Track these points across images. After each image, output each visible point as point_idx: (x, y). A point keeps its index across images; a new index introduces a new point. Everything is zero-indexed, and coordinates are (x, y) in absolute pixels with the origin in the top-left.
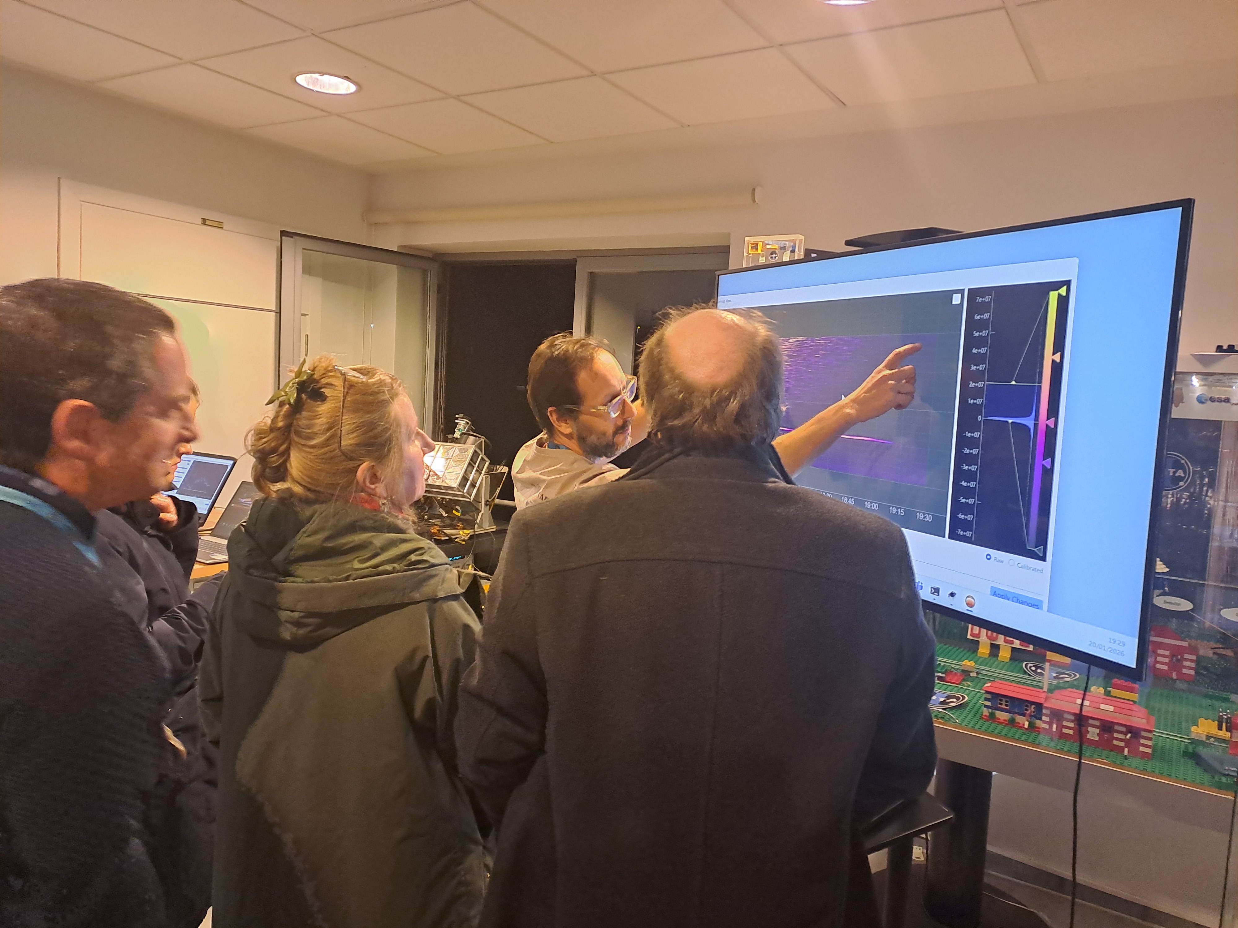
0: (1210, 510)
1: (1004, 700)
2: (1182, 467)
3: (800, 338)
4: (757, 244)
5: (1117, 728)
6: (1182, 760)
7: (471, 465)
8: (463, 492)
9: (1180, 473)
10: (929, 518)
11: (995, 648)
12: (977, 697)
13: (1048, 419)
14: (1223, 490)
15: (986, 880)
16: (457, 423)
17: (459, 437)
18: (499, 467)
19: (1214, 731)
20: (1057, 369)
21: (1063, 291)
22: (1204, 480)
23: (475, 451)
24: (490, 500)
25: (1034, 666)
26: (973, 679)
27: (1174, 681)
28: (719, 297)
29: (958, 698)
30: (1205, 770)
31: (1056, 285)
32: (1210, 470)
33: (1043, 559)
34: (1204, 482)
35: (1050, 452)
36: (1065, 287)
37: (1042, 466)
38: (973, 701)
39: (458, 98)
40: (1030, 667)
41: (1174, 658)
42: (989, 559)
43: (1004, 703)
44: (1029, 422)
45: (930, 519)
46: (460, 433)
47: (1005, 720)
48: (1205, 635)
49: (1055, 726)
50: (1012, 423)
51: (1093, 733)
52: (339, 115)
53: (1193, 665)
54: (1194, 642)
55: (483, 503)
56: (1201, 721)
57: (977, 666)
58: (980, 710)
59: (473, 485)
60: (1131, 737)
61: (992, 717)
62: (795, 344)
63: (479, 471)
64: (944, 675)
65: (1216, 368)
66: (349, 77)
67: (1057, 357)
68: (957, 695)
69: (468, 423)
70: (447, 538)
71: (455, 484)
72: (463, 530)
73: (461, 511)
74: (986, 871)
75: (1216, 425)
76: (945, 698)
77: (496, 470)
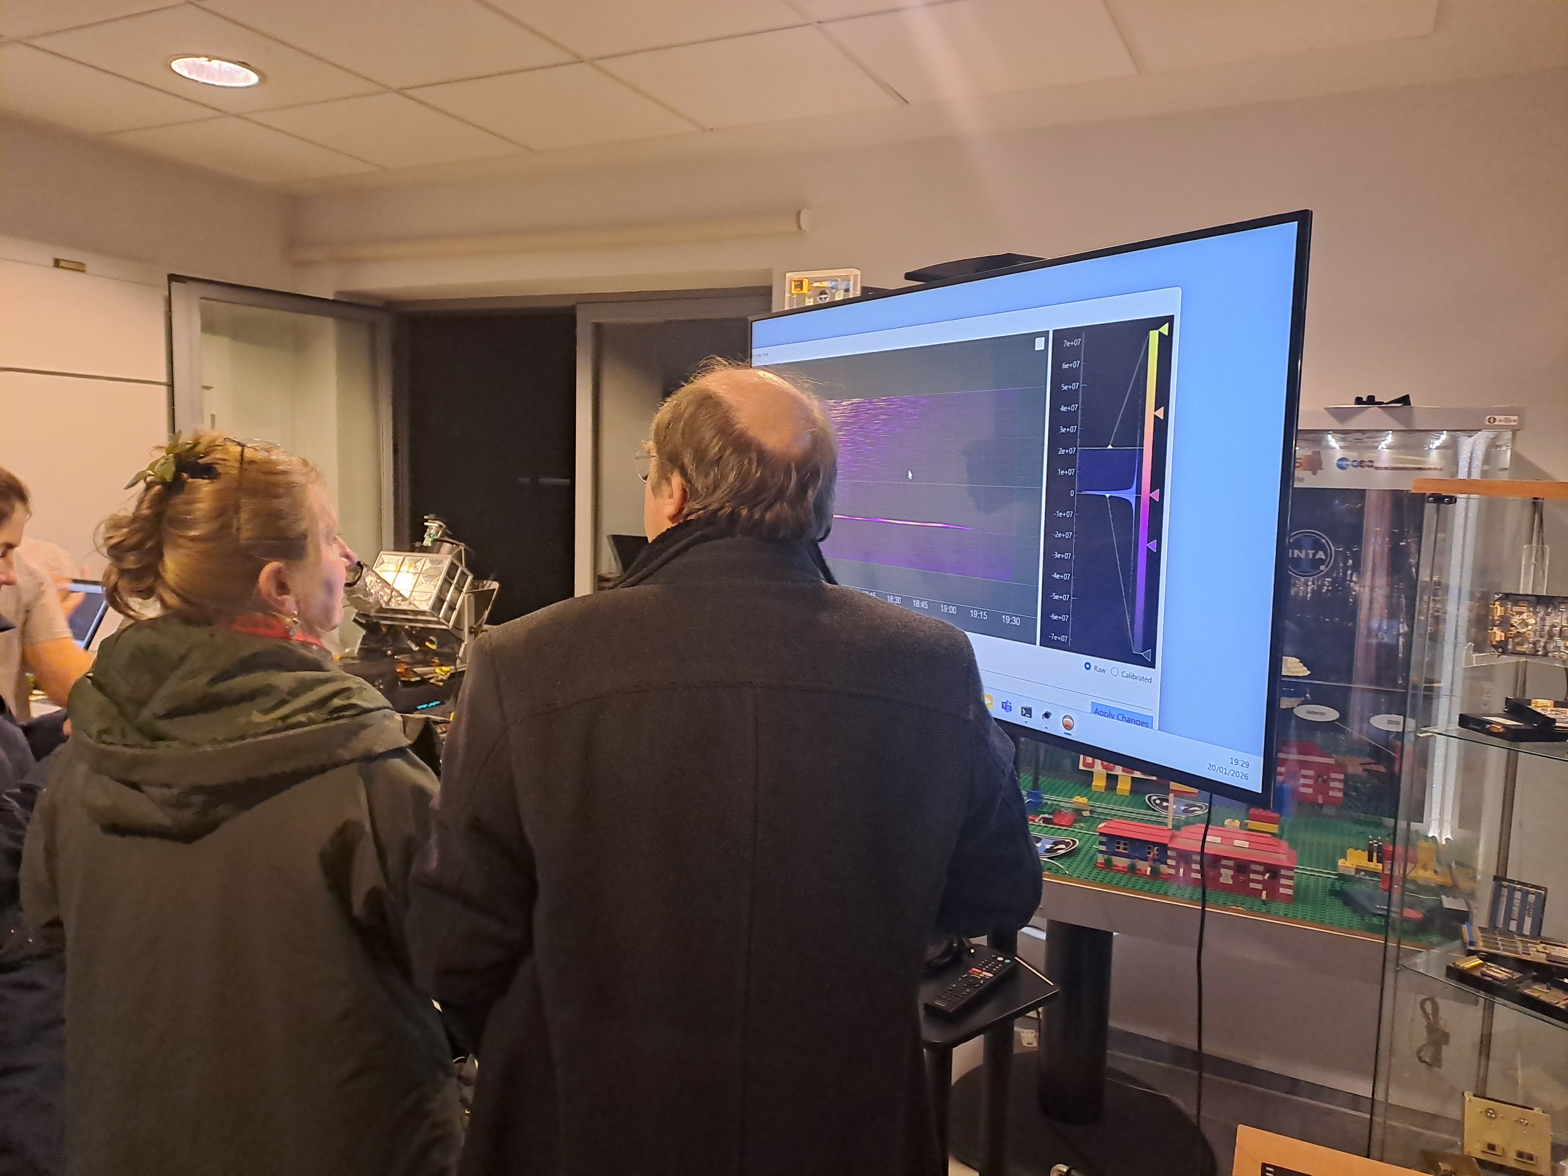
0: (1356, 598)
1: (1123, 842)
2: (1323, 548)
3: (855, 400)
4: (802, 282)
5: (1253, 867)
6: (1328, 899)
7: (447, 581)
8: (439, 618)
9: (1321, 555)
10: (1016, 621)
11: (1112, 779)
12: (1090, 842)
13: (1151, 493)
14: (1369, 575)
15: (1110, 1063)
16: (427, 527)
17: (430, 545)
18: (486, 583)
19: (1364, 863)
20: (1161, 426)
21: (1165, 330)
22: (1348, 562)
23: (452, 564)
24: (474, 626)
25: (1158, 799)
26: (1085, 819)
27: (1321, 806)
28: (753, 351)
29: (1067, 844)
30: (1355, 912)
31: (1157, 323)
32: (1355, 549)
33: (1152, 665)
34: (1348, 565)
35: (1156, 532)
36: (1167, 325)
37: (1146, 548)
38: (1086, 847)
39: (401, 91)
40: (1154, 801)
41: (1320, 779)
42: (1088, 669)
43: (1122, 846)
44: (1129, 495)
45: (1018, 622)
46: (431, 539)
47: (1124, 868)
48: (1354, 749)
49: (1182, 870)
50: (1110, 497)
51: (1226, 876)
52: (238, 116)
53: (1340, 785)
54: (1341, 758)
55: (466, 630)
56: (1350, 851)
57: (1091, 803)
58: (1095, 857)
59: (452, 608)
60: (1269, 877)
61: (1108, 864)
62: (850, 407)
63: (459, 589)
64: (1051, 817)
65: (1353, 424)
66: (246, 62)
67: (1160, 413)
68: (1067, 840)
69: (441, 526)
70: (419, 679)
71: (426, 607)
72: (440, 668)
73: (436, 642)
74: (1109, 1051)
75: (1360, 494)
76: (1052, 844)
77: (483, 587)
